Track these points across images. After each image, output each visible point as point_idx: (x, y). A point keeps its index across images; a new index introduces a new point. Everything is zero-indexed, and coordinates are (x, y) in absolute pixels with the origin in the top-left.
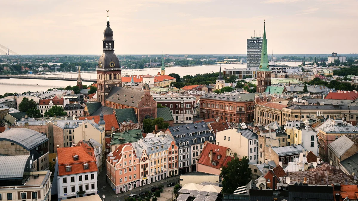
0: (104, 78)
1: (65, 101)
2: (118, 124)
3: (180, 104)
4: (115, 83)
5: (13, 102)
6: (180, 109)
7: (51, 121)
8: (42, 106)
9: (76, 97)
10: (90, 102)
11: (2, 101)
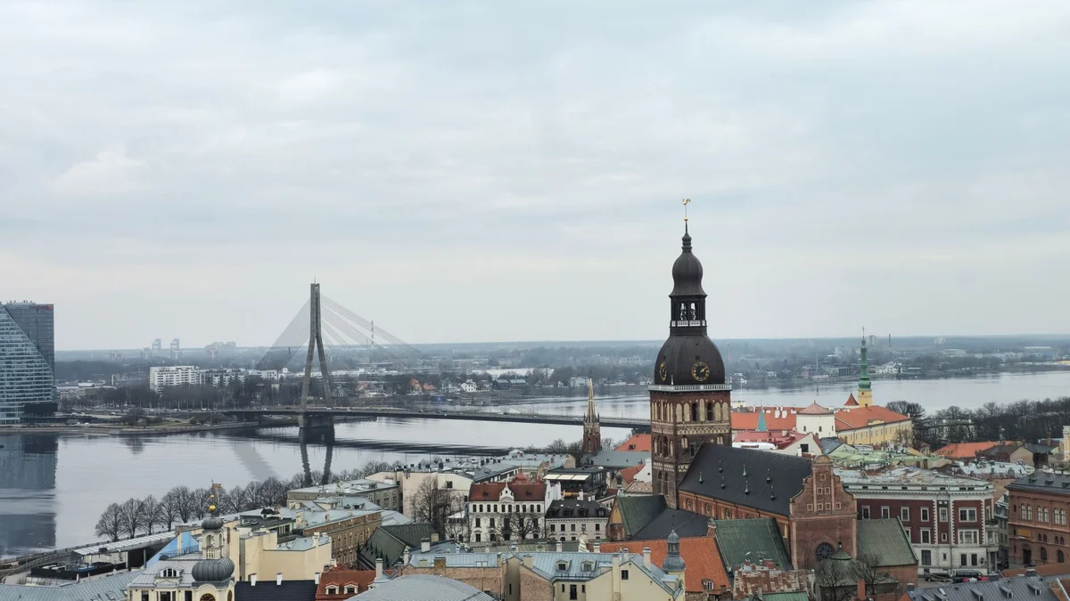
0: (675, 416)
1: (549, 488)
2: (726, 570)
3: (935, 507)
4: (711, 432)
5: (391, 491)
6: (936, 525)
7: (513, 554)
8: (478, 505)
9: (583, 477)
10: (626, 495)
11: (359, 487)
